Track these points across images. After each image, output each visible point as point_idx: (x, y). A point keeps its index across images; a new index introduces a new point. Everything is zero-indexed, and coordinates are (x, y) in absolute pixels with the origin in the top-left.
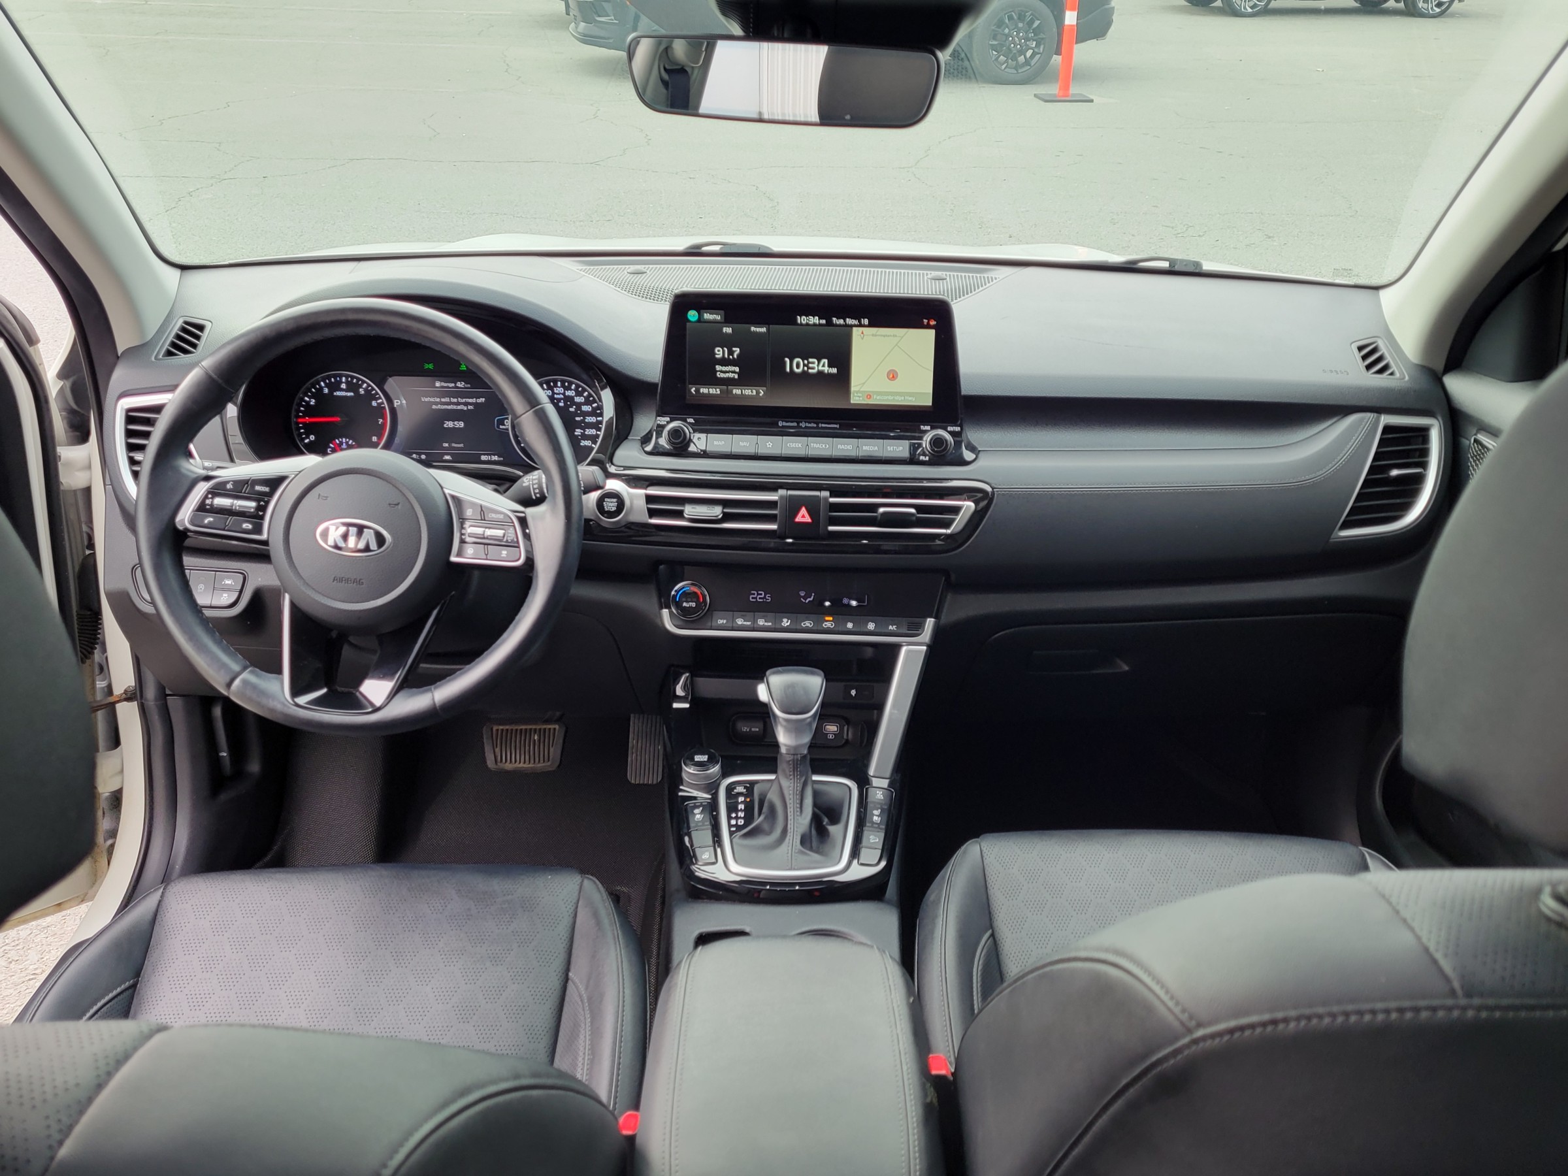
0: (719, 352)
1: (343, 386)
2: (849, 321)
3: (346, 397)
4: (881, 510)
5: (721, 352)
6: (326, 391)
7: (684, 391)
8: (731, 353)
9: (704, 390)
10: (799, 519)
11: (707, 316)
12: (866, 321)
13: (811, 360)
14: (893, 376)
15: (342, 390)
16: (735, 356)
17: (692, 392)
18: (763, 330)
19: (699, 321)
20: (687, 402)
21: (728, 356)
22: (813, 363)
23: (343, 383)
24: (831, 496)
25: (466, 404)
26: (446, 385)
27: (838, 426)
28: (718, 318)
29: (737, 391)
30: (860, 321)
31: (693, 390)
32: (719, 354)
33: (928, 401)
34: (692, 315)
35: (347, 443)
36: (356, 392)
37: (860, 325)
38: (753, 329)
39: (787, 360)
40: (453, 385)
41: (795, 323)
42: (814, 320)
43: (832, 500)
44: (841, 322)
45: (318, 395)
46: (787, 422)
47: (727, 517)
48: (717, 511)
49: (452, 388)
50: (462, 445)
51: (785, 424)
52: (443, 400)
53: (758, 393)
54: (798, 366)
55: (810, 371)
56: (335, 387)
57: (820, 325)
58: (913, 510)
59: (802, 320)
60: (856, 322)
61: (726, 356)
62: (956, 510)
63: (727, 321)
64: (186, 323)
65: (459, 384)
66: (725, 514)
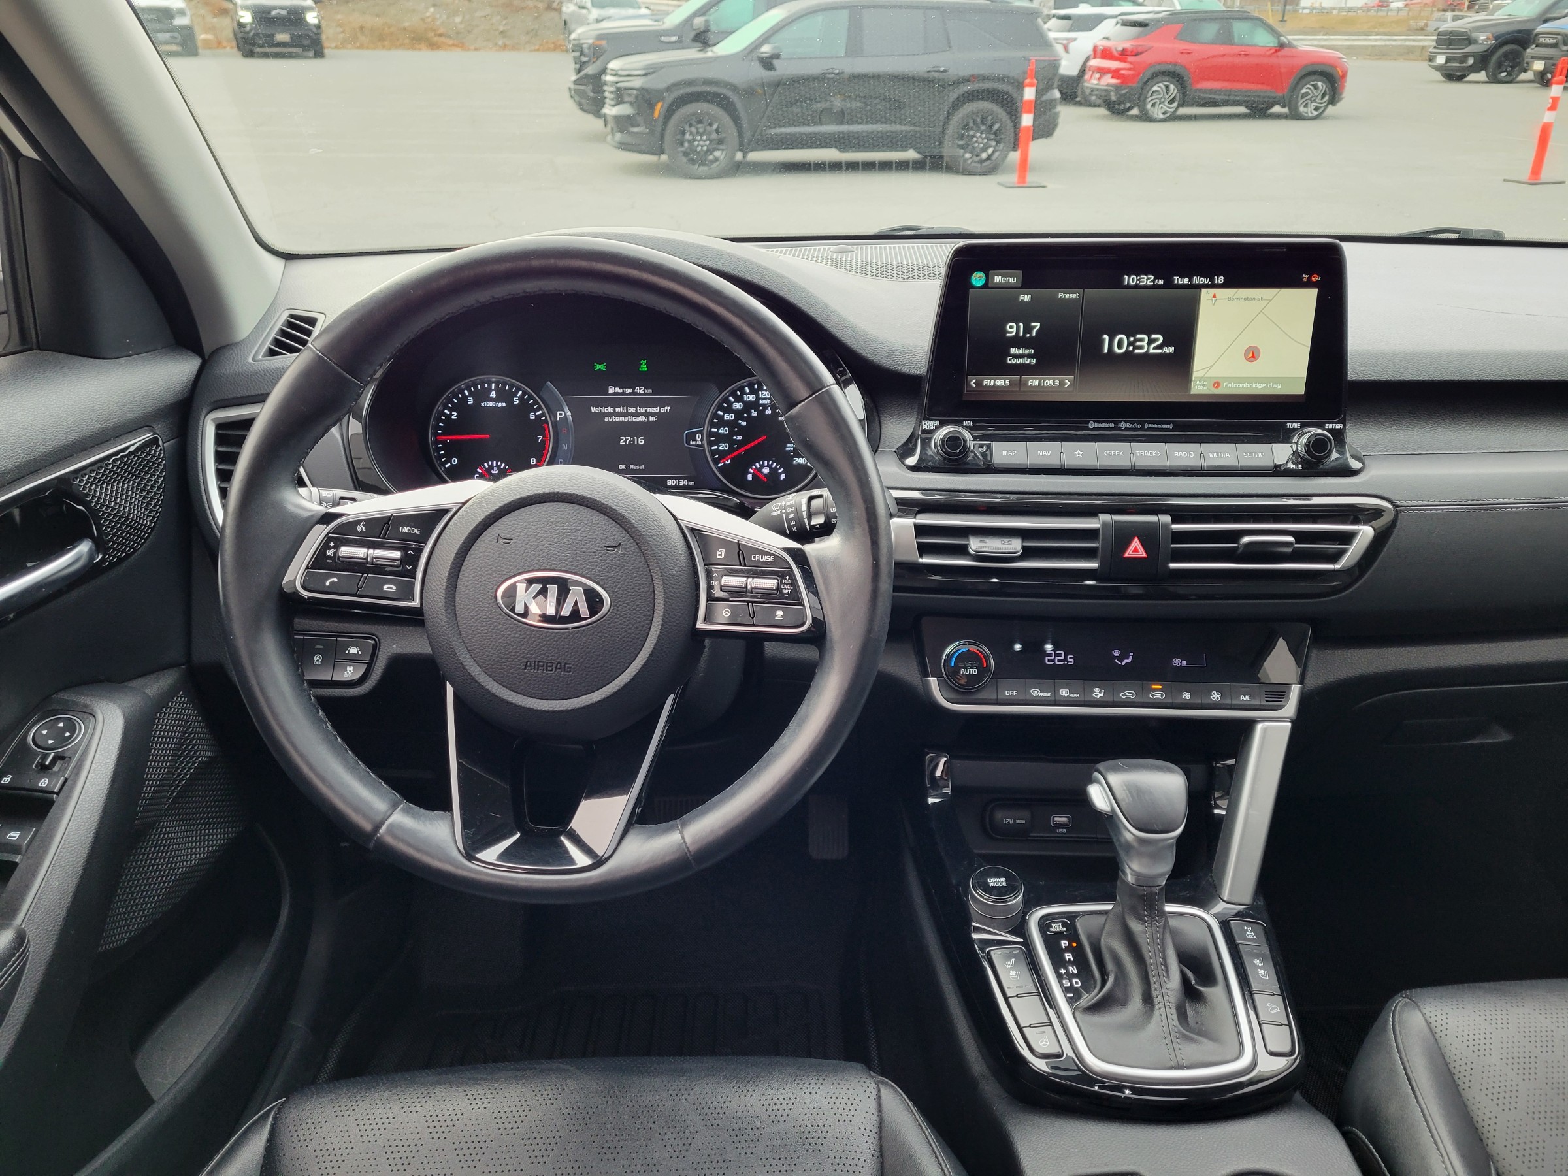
0: (1012, 329)
1: (493, 394)
2: (1197, 280)
3: (497, 407)
4: (1246, 539)
5: (1014, 330)
6: (471, 401)
7: (961, 382)
8: (1028, 329)
9: (989, 382)
10: (1129, 553)
11: (998, 279)
12: (1221, 280)
13: (1139, 336)
14: (1252, 355)
15: (492, 400)
16: (1034, 334)
17: (971, 386)
18: (1075, 296)
19: (986, 286)
20: (965, 399)
21: (1025, 333)
22: (1142, 340)
23: (493, 390)
24: (1174, 522)
25: (647, 414)
26: (621, 391)
27: (1171, 426)
28: (1013, 280)
29: (1033, 382)
30: (1212, 280)
31: (972, 383)
32: (1011, 332)
33: (1300, 389)
34: (978, 279)
35: (498, 467)
36: (510, 402)
37: (1213, 286)
38: (1061, 295)
39: (1106, 337)
40: (630, 390)
41: (1119, 284)
42: (1146, 280)
43: (1175, 527)
44: (1186, 281)
45: (462, 406)
46: (1100, 422)
47: (1028, 553)
48: (1015, 545)
49: (629, 394)
50: (642, 467)
51: (1097, 425)
52: (618, 410)
53: (1062, 383)
54: (1120, 345)
55: (1137, 351)
56: (483, 395)
57: (1155, 286)
58: (1291, 539)
59: (1131, 280)
60: (1206, 281)
61: (1021, 334)
62: (1348, 538)
63: (1026, 285)
64: (292, 316)
65: (637, 390)
66: (1024, 548)
